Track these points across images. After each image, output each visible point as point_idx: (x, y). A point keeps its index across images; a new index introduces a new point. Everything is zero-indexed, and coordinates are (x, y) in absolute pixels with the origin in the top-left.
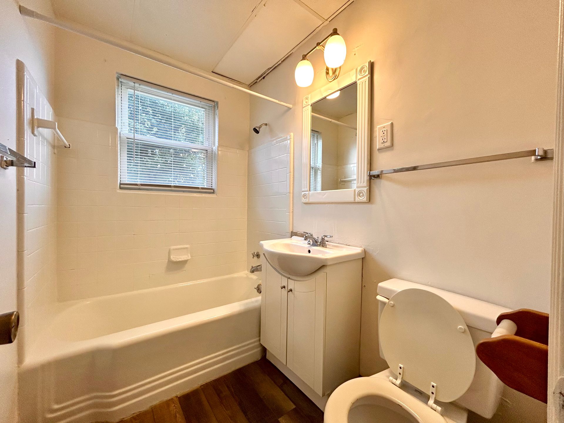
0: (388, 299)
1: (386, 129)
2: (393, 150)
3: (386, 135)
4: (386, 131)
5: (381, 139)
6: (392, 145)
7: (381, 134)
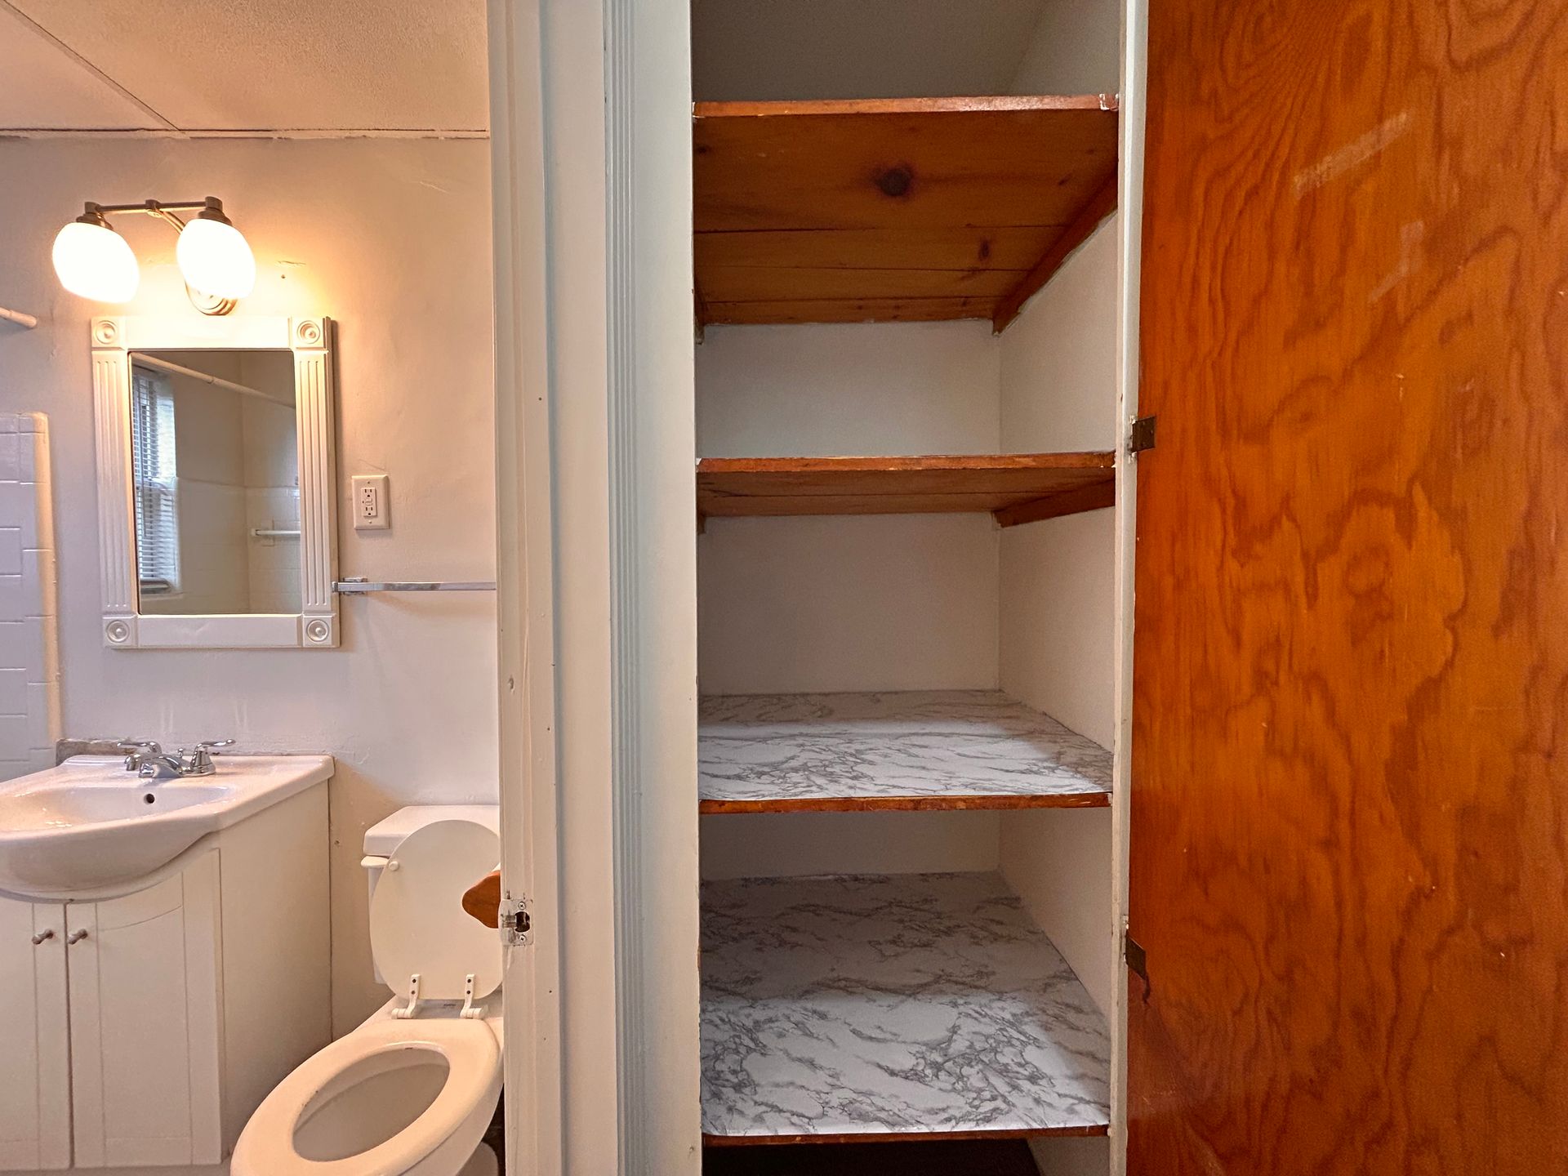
0: (387, 857)
1: (373, 488)
2: (391, 535)
3: (374, 500)
4: (373, 492)
5: (363, 506)
6: (389, 525)
7: (363, 496)
